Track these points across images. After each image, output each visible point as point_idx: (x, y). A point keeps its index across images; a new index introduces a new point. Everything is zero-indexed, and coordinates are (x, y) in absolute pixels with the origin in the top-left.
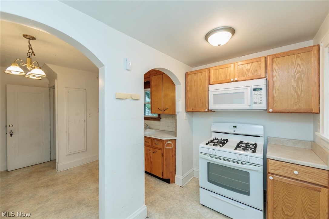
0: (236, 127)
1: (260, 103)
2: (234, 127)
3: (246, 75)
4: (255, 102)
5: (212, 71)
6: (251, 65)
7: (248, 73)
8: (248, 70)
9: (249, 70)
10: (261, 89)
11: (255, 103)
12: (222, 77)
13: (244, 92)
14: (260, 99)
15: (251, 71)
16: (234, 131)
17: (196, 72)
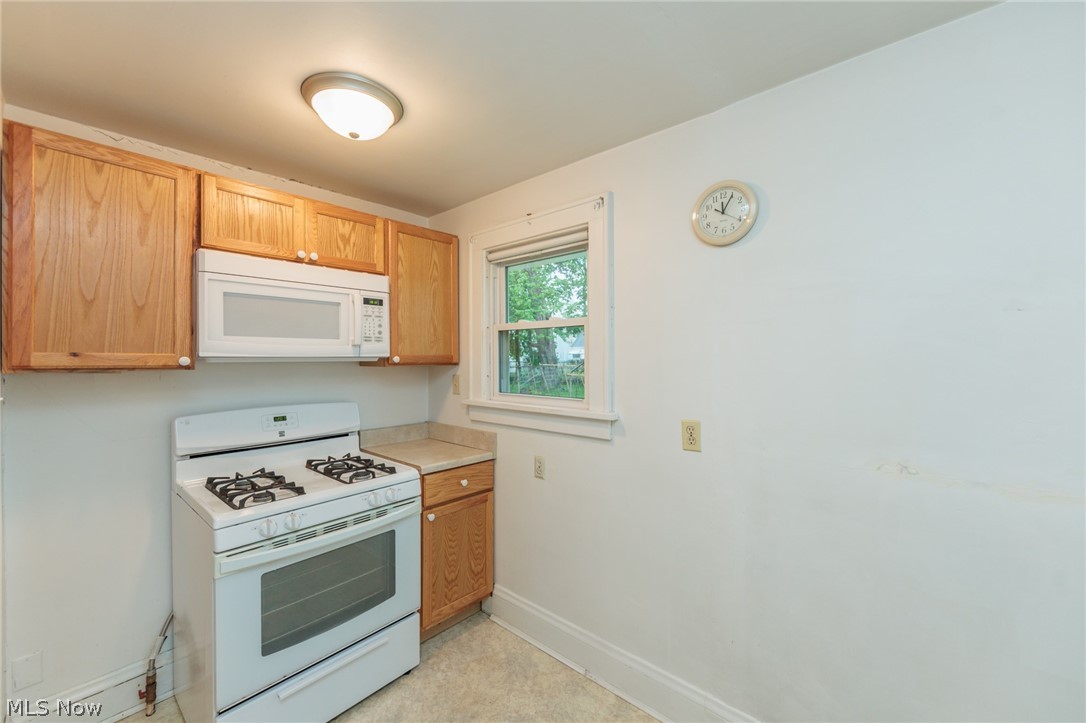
0: (284, 418)
1: (379, 340)
2: (276, 419)
3: (340, 251)
4: (367, 335)
5: (215, 191)
6: (353, 228)
7: (345, 249)
8: (346, 240)
9: (349, 240)
10: (381, 303)
11: (367, 339)
12: (259, 230)
13: (339, 304)
14: (378, 329)
15: (352, 245)
16: (282, 434)
17: (110, 157)
